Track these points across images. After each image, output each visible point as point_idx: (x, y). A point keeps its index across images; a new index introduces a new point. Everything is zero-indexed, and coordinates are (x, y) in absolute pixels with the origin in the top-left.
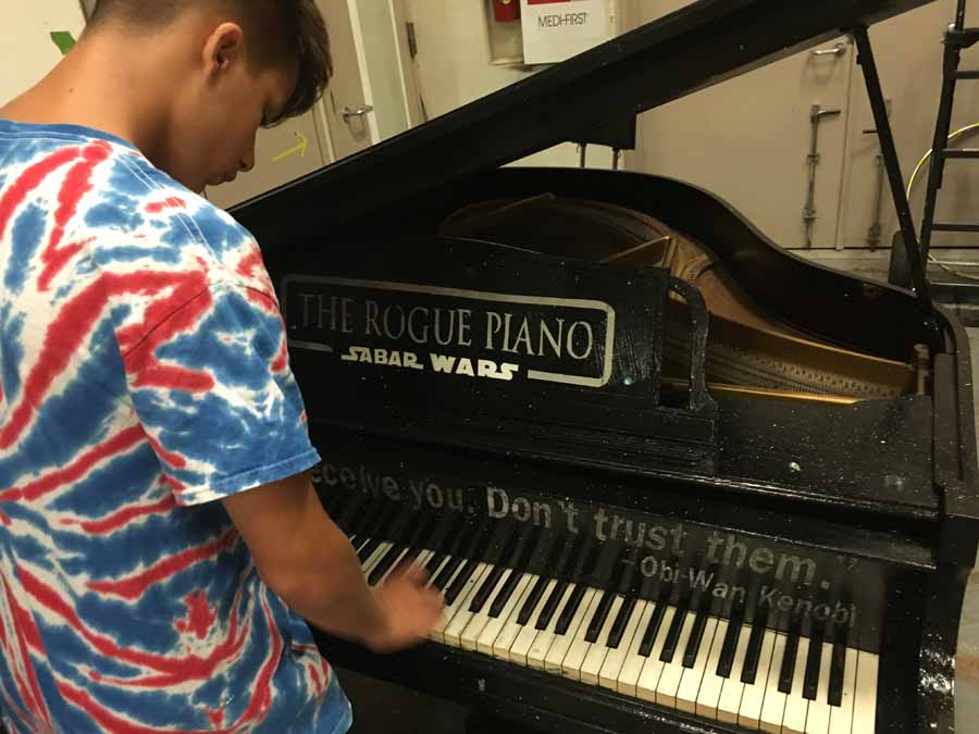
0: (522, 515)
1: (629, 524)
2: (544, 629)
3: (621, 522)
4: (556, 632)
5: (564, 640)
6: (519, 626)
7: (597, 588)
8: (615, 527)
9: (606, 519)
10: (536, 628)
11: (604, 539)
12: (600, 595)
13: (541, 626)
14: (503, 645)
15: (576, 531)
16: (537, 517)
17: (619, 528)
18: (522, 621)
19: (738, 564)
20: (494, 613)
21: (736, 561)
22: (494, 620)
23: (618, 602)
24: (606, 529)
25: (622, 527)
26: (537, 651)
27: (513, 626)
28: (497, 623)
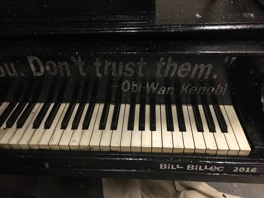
0: (53, 71)
1: (114, 65)
2: (76, 129)
3: (109, 64)
4: (83, 129)
5: (88, 132)
6: (62, 130)
7: (100, 103)
8: (106, 68)
9: (100, 64)
10: (72, 129)
11: (101, 76)
12: (102, 106)
13: (75, 127)
14: (54, 142)
15: (85, 75)
16: (62, 71)
17: (108, 68)
18: (64, 127)
19: (172, 75)
20: (47, 127)
21: (171, 73)
22: (48, 130)
23: (112, 107)
24: (102, 70)
25: (110, 67)
26: (74, 141)
27: (59, 131)
28: (50, 131)
